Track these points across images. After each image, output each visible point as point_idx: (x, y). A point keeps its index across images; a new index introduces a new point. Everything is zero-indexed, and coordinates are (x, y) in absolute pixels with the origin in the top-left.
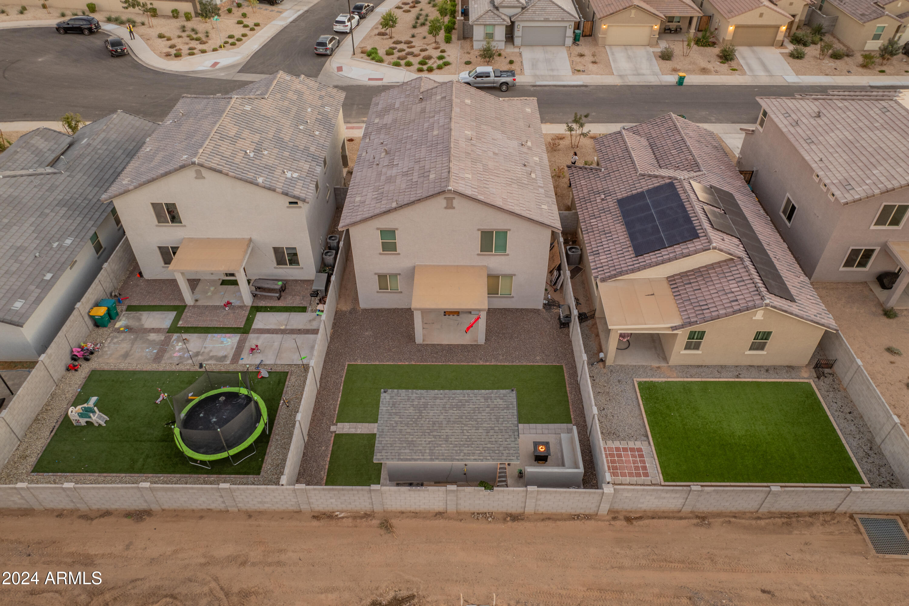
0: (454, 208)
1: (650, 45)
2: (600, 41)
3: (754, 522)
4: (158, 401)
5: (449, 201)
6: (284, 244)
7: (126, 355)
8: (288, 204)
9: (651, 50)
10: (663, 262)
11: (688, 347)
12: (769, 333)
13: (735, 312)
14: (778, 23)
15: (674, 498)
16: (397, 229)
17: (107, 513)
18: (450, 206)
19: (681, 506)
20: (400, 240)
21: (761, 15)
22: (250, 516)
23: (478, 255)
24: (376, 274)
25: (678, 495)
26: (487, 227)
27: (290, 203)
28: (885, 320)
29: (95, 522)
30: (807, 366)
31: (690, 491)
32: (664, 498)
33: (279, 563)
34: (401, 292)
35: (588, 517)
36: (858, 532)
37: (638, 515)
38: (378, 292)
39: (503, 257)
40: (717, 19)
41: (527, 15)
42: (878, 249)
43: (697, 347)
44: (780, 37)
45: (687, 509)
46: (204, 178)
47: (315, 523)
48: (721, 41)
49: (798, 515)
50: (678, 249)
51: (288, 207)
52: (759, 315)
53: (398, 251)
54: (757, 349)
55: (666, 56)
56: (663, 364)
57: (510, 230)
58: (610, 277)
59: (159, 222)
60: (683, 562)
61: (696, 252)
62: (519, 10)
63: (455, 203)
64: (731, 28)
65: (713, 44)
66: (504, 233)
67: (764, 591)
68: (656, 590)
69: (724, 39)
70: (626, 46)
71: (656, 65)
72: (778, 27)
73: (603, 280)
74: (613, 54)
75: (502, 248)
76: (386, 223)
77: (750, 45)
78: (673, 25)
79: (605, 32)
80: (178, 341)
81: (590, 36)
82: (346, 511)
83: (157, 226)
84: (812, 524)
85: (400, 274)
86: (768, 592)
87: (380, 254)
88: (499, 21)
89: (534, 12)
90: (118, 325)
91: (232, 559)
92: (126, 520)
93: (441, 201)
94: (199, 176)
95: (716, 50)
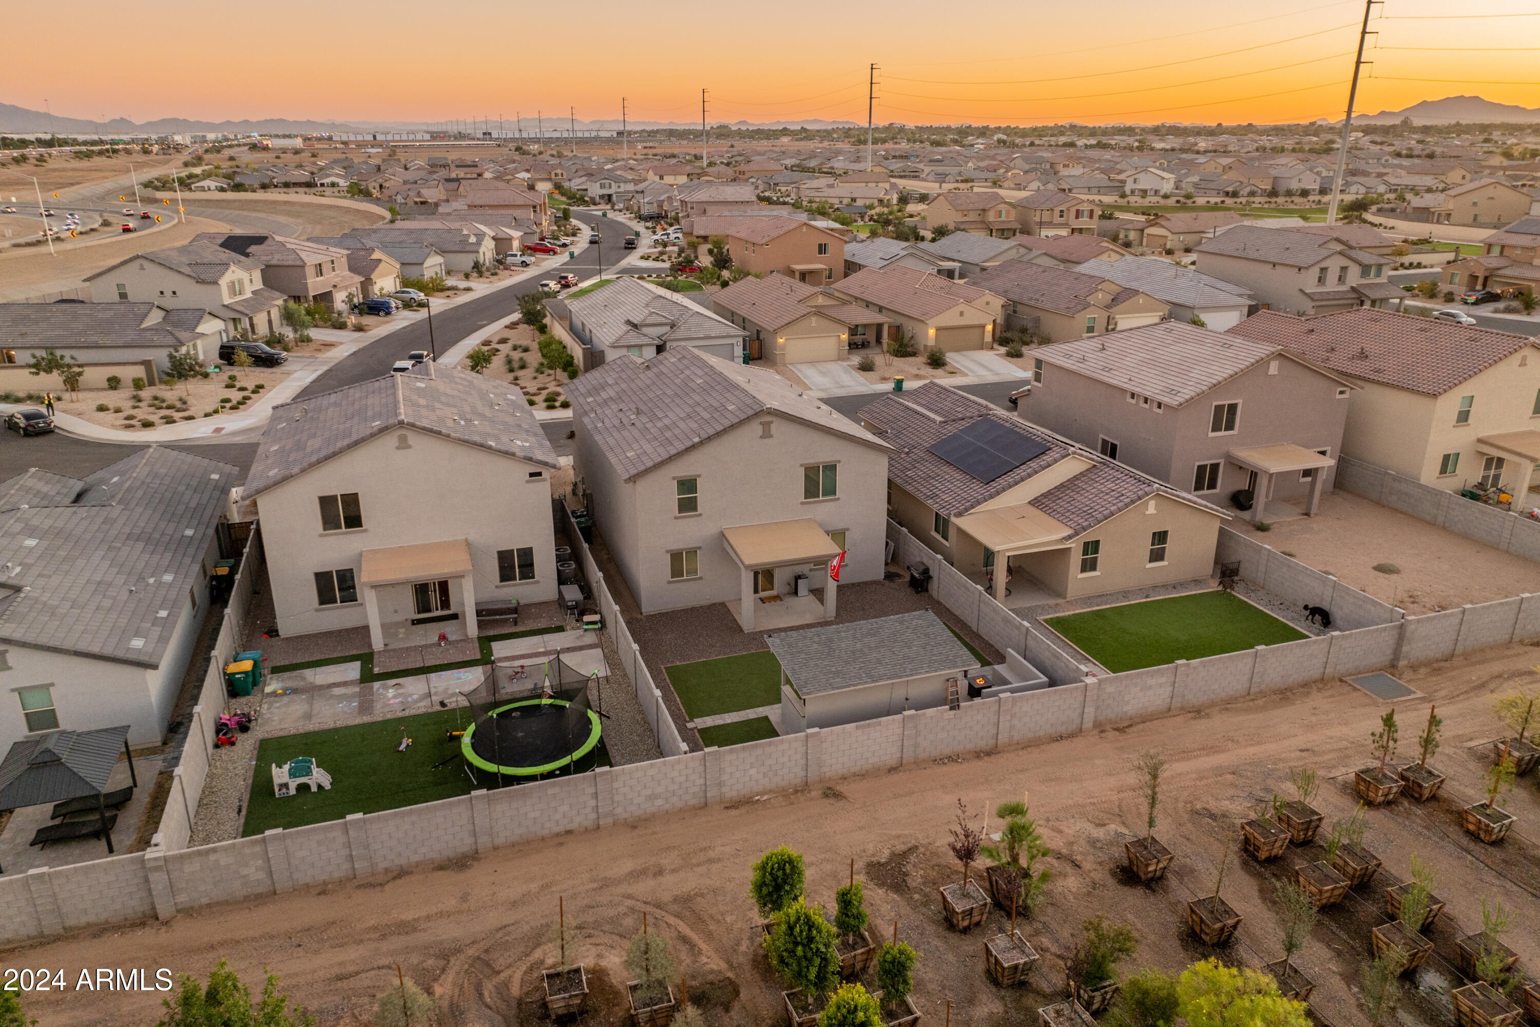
0: (771, 436)
1: (839, 359)
2: (778, 361)
3: (1251, 704)
4: (402, 747)
5: (766, 426)
6: (515, 544)
7: (308, 716)
8: (527, 477)
9: (845, 363)
10: (1023, 480)
11: (1083, 570)
12: (1166, 533)
13: (1127, 506)
14: (982, 322)
15: (1161, 685)
16: (699, 476)
17: (402, 873)
18: (767, 434)
19: (1169, 700)
20: (702, 495)
21: (962, 314)
22: (635, 828)
23: (802, 503)
24: (667, 552)
25: (1163, 680)
26: (811, 461)
27: (531, 475)
28: (1260, 533)
29: (388, 888)
30: (1212, 576)
31: (1176, 668)
32: (1150, 688)
33: (711, 861)
34: (701, 578)
35: (1072, 736)
36: (1355, 689)
37: (1126, 724)
38: (669, 582)
39: (832, 503)
40: (909, 327)
41: (680, 334)
42: (1222, 462)
43: (1093, 568)
44: (988, 337)
45: (1177, 703)
46: (409, 447)
47: (733, 813)
48: (922, 348)
49: (1290, 689)
50: (1033, 464)
51: (528, 482)
52: (1151, 508)
53: (700, 510)
54: (1156, 560)
55: (866, 367)
56: (1060, 601)
57: (839, 462)
58: (967, 510)
59: (325, 529)
60: (1203, 749)
61: (1056, 461)
62: (668, 328)
63: (773, 427)
64: (932, 332)
65: (914, 354)
66: (831, 468)
67: (1302, 751)
68: (1194, 776)
69: (925, 346)
70: (812, 362)
71: (860, 377)
72: (983, 327)
73: (959, 515)
74: (800, 371)
75: (831, 490)
76: (683, 469)
77: (958, 350)
78: (858, 339)
79: (783, 347)
80: (386, 688)
81: (760, 358)
82: (770, 791)
83: (321, 536)
84: (1308, 693)
85: (700, 548)
86: (1307, 750)
87: (676, 518)
88: (646, 341)
89: (689, 329)
90: (268, 690)
91: (636, 875)
92: (440, 873)
93: (755, 428)
94: (403, 444)
95: (921, 359)
